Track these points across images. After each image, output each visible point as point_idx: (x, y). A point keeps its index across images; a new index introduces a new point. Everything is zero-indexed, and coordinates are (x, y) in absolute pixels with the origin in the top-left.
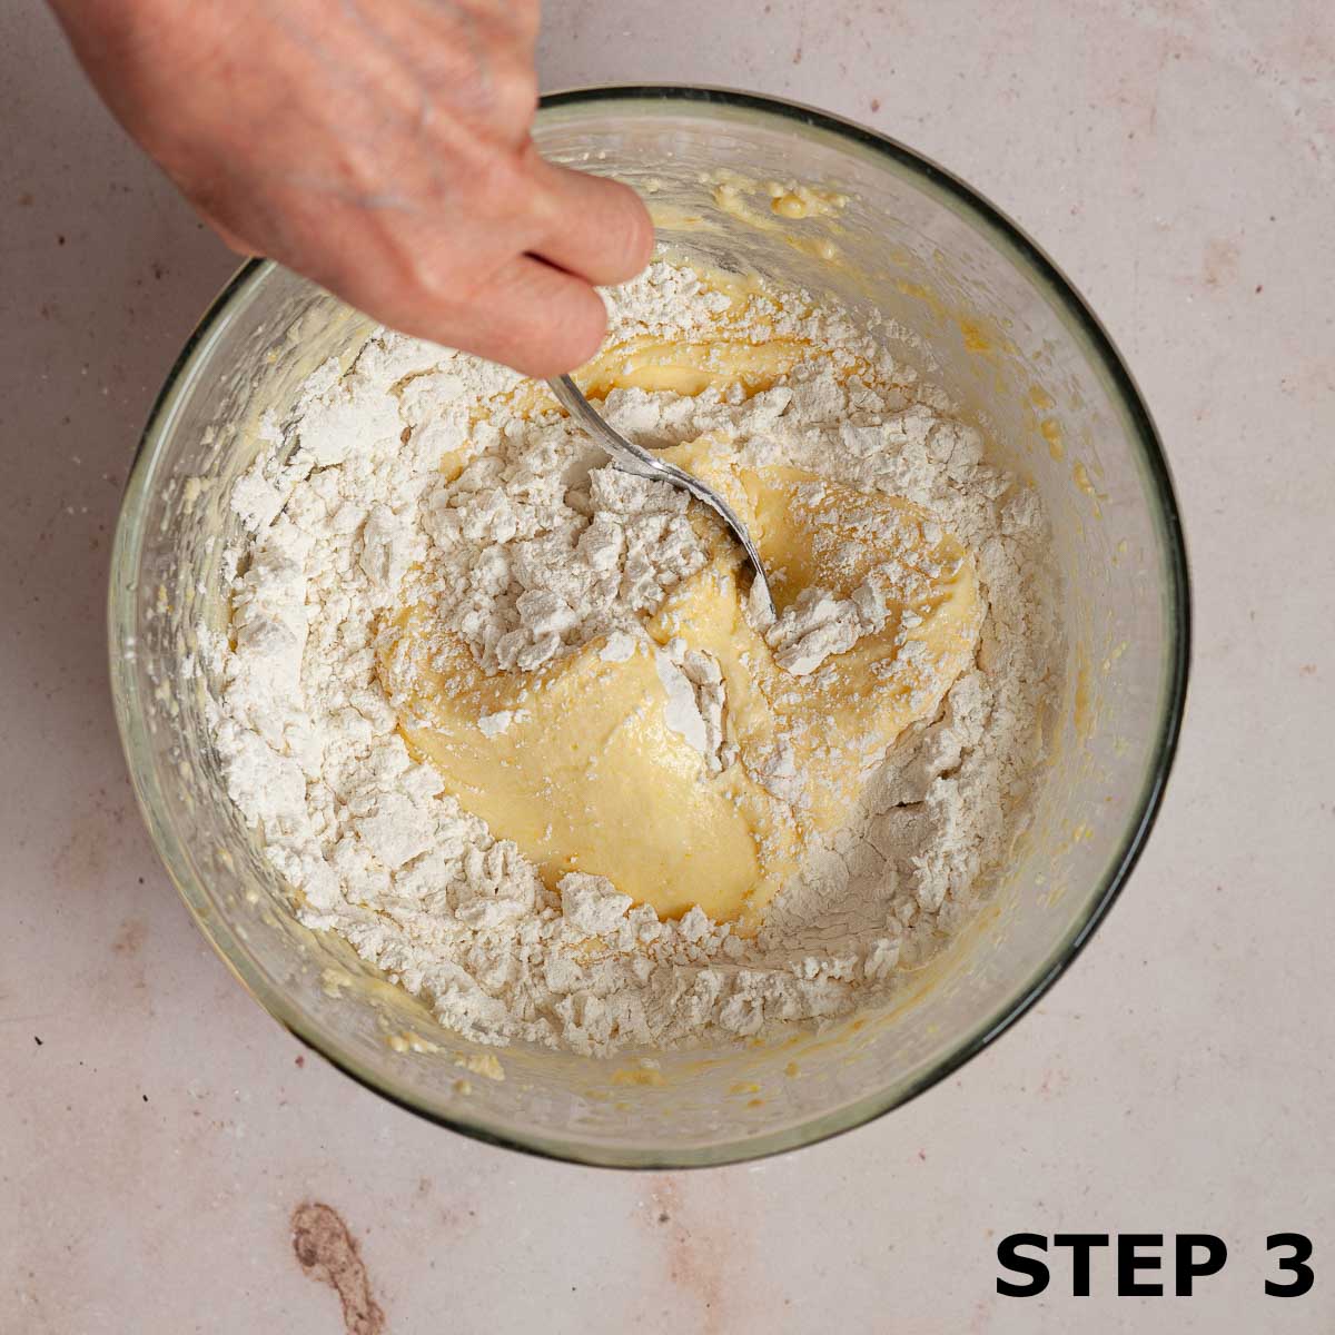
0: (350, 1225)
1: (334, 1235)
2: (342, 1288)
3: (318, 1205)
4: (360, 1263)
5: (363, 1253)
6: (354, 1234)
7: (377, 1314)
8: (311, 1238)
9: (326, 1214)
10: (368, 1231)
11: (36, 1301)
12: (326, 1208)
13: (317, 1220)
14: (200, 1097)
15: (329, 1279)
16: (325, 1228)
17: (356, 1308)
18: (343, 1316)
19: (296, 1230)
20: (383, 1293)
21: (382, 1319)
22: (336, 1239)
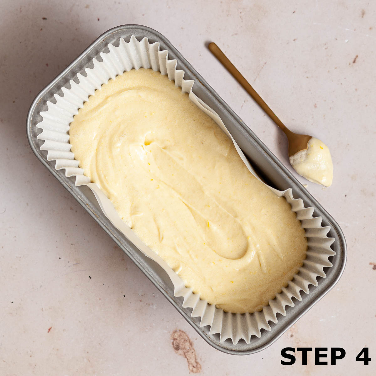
0: (190, 337)
1: (185, 340)
2: (188, 357)
3: (180, 331)
4: (193, 349)
5: (195, 346)
6: (191, 340)
7: (199, 366)
8: (178, 341)
9: (182, 334)
10: (196, 339)
11: (89, 361)
12: (183, 332)
13: (180, 335)
14: (142, 296)
15: (184, 355)
16: (182, 338)
17: (192, 364)
18: (188, 367)
19: (173, 339)
20: (201, 359)
21: (200, 368)
22: (186, 342)
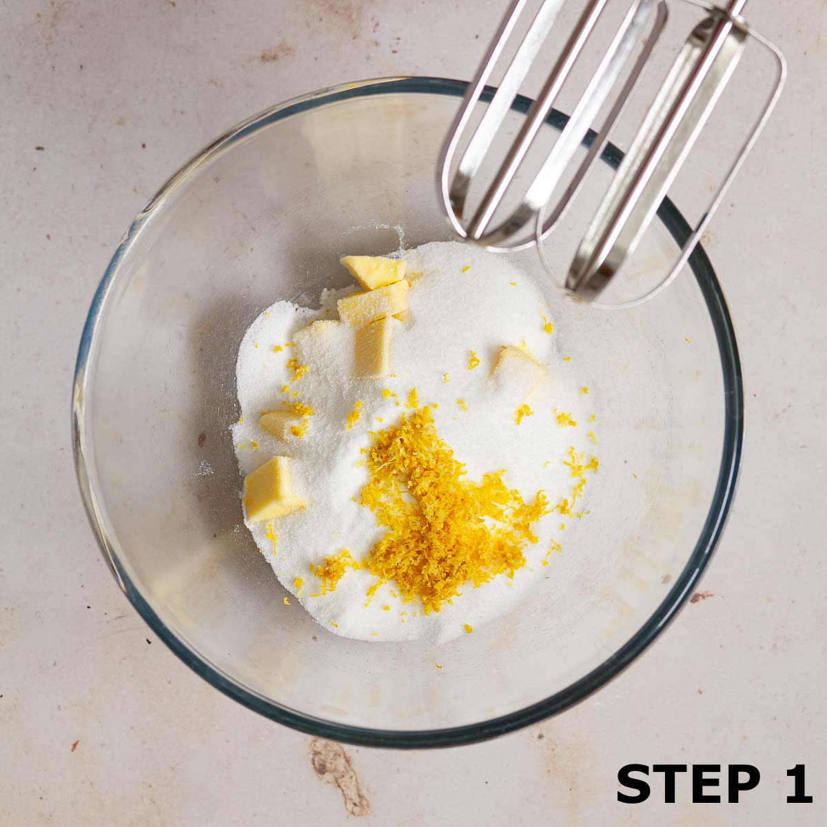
0: (346, 748)
1: (336, 755)
2: (343, 787)
4: (353, 771)
5: (355, 765)
6: (349, 754)
7: (365, 802)
9: (331, 742)
10: (357, 752)
11: (154, 802)
13: (326, 746)
15: (335, 782)
16: (331, 751)
17: (351, 799)
18: (344, 804)
19: (313, 753)
20: (368, 789)
21: (368, 806)
22: (338, 757)
